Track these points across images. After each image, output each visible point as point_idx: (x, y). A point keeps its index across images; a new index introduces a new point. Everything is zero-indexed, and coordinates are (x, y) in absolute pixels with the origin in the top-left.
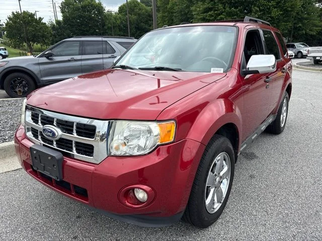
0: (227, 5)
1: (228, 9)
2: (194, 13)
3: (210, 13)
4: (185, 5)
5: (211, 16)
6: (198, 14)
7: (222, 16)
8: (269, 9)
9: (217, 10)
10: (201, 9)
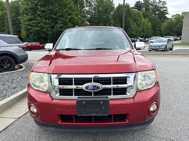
0: (43, 18)
1: (44, 20)
2: (21, 21)
3: (33, 21)
4: (13, 15)
5: (34, 23)
6: (24, 21)
7: (41, 24)
8: (66, 22)
9: (37, 20)
10: (26, 19)
